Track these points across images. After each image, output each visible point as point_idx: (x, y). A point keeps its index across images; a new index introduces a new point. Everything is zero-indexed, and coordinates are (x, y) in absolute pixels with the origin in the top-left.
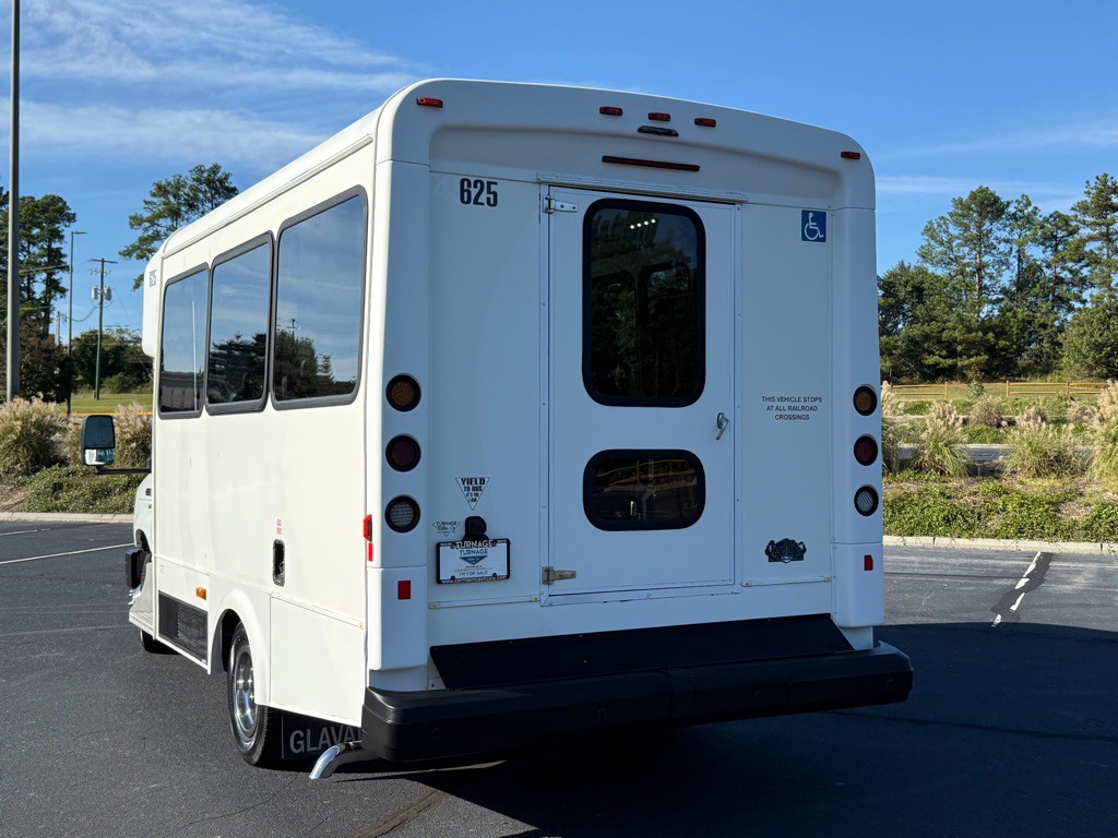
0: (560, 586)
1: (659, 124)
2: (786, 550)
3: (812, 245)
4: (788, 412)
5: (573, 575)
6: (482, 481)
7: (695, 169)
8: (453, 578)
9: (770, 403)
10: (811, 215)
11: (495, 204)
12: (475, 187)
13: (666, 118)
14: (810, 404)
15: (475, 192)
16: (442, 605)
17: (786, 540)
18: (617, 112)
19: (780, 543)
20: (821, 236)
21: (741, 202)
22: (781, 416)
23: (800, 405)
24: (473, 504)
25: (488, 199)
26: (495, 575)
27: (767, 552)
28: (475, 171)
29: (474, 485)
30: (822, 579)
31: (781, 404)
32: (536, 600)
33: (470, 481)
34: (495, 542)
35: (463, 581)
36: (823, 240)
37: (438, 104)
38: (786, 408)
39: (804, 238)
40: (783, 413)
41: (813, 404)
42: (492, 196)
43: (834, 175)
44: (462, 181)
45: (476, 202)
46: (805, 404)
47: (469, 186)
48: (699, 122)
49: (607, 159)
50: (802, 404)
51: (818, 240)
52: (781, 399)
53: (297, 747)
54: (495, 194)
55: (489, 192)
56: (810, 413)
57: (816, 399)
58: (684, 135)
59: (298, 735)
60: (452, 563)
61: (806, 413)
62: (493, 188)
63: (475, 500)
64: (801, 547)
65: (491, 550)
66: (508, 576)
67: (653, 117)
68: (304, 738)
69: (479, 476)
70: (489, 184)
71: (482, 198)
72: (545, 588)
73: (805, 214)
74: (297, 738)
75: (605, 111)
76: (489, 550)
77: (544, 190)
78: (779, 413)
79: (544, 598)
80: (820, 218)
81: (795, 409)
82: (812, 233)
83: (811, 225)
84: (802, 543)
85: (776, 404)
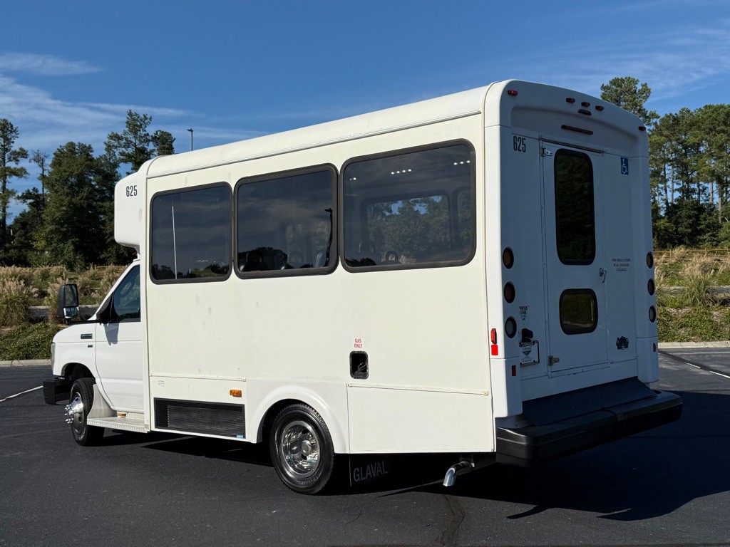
2: (623, 343)
6: (526, 308)
7: (591, 133)
10: (624, 160)
17: (623, 337)
19: (621, 339)
21: (603, 152)
24: (524, 321)
27: (617, 344)
29: (523, 310)
33: (522, 308)
36: (628, 173)
39: (622, 172)
43: (634, 138)
51: (626, 173)
53: (357, 478)
59: (357, 471)
64: (627, 341)
68: (359, 473)
74: (357, 473)
80: (626, 161)
82: (624, 169)
83: (624, 165)
84: (627, 338)
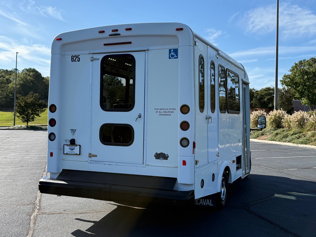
0: (93, 158)
1: (115, 32)
2: (161, 156)
3: (173, 60)
4: (163, 113)
5: (96, 156)
6: (75, 130)
8: (67, 153)
9: (157, 111)
10: (172, 50)
11: (79, 61)
12: (75, 57)
13: (117, 30)
14: (171, 111)
15: (75, 58)
16: (65, 159)
17: (162, 153)
18: (103, 32)
19: (159, 154)
20: (176, 57)
22: (161, 115)
23: (167, 111)
24: (73, 136)
25: (78, 60)
26: (76, 154)
27: (155, 156)
28: (75, 53)
29: (73, 131)
30: (174, 166)
31: (160, 111)
32: (87, 161)
33: (72, 130)
34: (77, 145)
35: (69, 154)
36: (177, 58)
37: (61, 39)
38: (163, 112)
39: (170, 58)
40: (162, 113)
41: (172, 111)
42: (78, 59)
44: (72, 56)
45: (75, 61)
46: (169, 111)
47: (73, 57)
48: (127, 29)
49: (105, 45)
50: (168, 110)
51: (175, 58)
52: (161, 109)
54: (79, 58)
55: (78, 58)
56: (171, 113)
57: (173, 109)
58: (122, 34)
60: (67, 149)
61: (169, 113)
62: (79, 57)
63: (73, 135)
64: (167, 155)
65: (76, 147)
66: (80, 154)
67: (113, 31)
69: (75, 129)
70: (78, 56)
71: (76, 60)
72: (89, 158)
73: (170, 51)
75: (100, 32)
76: (75, 147)
77: (91, 56)
78: (160, 113)
79: (89, 161)
80: (176, 51)
81: (165, 112)
82: (173, 56)
83: (172, 53)
84: (167, 154)
85: (159, 111)
